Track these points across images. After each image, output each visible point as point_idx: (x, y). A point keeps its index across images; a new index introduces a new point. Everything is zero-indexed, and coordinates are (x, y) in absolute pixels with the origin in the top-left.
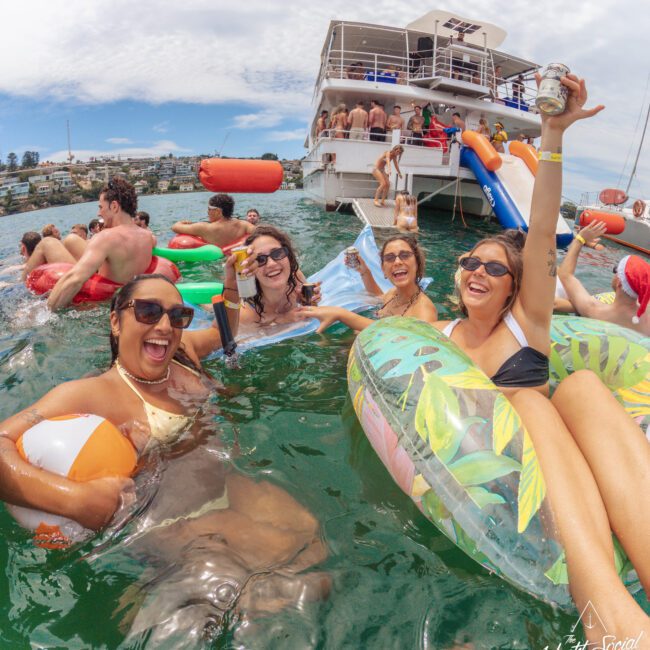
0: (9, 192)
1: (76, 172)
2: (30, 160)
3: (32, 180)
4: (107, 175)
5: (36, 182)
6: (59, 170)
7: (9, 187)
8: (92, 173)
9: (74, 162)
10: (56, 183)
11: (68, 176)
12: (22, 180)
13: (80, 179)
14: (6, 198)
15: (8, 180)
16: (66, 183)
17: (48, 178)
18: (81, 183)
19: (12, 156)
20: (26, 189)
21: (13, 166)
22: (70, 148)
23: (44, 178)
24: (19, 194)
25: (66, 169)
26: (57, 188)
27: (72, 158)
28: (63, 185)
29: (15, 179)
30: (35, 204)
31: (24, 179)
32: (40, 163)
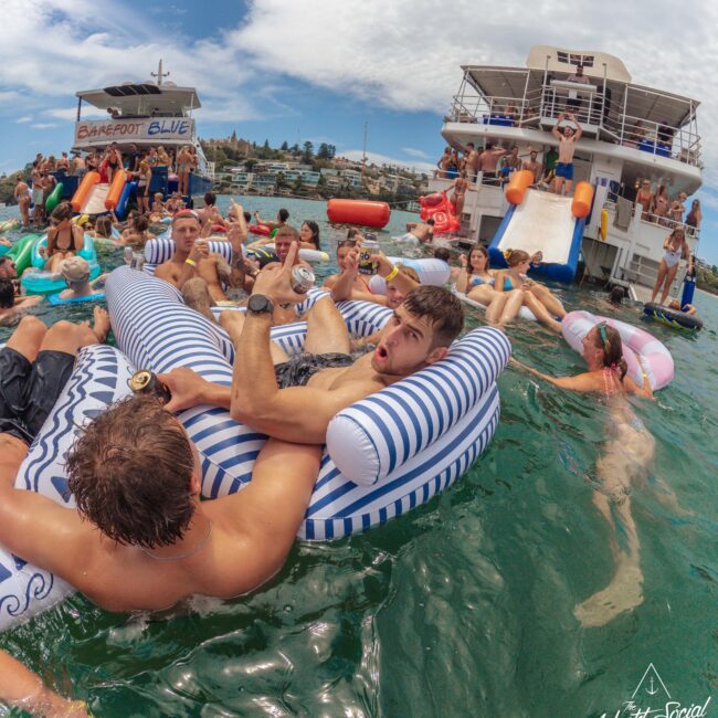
0: (300, 177)
1: (367, 175)
2: (326, 153)
3: (323, 171)
4: (396, 186)
5: (328, 174)
6: (352, 168)
7: (301, 172)
8: (382, 179)
9: (368, 163)
10: (345, 180)
11: (359, 177)
12: (314, 170)
13: (370, 182)
14: (296, 182)
15: (302, 166)
16: (356, 183)
17: (339, 173)
18: (370, 187)
19: (308, 144)
20: (316, 179)
21: (308, 154)
22: (365, 150)
23: (336, 172)
24: (309, 182)
25: (358, 169)
26: (345, 185)
27: (366, 159)
28: (353, 184)
29: (308, 167)
30: (322, 194)
31: (316, 169)
32: (336, 157)
